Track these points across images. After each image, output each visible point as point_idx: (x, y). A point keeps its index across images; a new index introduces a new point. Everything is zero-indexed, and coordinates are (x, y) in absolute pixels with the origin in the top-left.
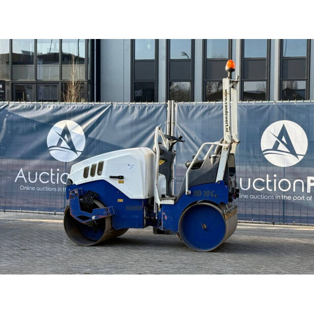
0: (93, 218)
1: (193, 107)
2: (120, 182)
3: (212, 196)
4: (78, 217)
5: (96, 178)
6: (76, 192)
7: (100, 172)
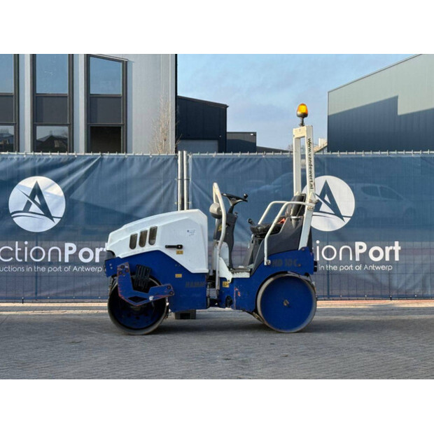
0: (151, 298)
1: (213, 159)
2: (178, 253)
3: (296, 265)
4: (130, 299)
5: (148, 248)
6: (126, 267)
7: (152, 241)
